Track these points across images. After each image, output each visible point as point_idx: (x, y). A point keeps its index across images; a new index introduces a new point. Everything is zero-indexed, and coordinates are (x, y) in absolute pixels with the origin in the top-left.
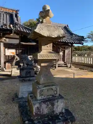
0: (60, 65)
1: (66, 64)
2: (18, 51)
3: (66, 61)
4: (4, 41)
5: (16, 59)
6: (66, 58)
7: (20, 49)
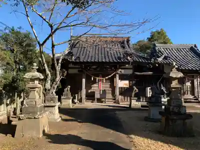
0: (188, 100)
1: (197, 99)
2: (131, 82)
3: (196, 95)
4: (119, 72)
5: (135, 91)
6: (196, 90)
7: (134, 80)
